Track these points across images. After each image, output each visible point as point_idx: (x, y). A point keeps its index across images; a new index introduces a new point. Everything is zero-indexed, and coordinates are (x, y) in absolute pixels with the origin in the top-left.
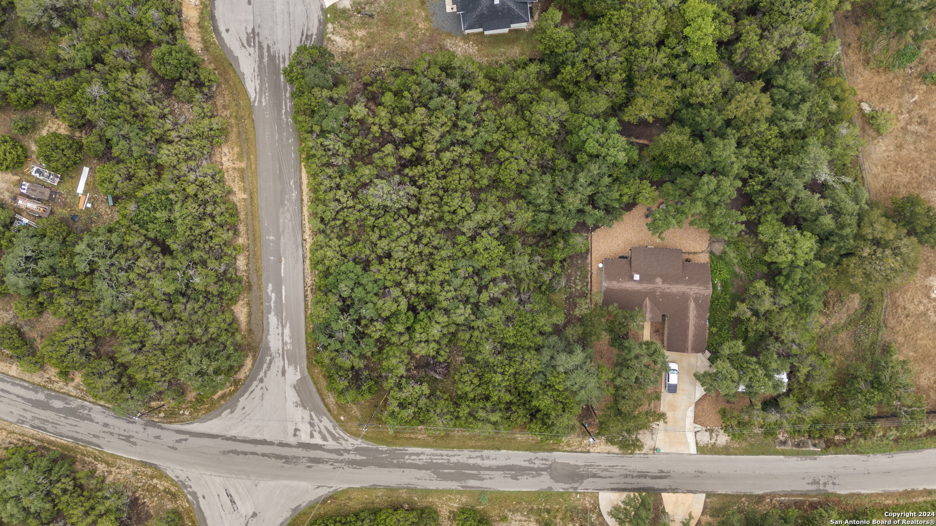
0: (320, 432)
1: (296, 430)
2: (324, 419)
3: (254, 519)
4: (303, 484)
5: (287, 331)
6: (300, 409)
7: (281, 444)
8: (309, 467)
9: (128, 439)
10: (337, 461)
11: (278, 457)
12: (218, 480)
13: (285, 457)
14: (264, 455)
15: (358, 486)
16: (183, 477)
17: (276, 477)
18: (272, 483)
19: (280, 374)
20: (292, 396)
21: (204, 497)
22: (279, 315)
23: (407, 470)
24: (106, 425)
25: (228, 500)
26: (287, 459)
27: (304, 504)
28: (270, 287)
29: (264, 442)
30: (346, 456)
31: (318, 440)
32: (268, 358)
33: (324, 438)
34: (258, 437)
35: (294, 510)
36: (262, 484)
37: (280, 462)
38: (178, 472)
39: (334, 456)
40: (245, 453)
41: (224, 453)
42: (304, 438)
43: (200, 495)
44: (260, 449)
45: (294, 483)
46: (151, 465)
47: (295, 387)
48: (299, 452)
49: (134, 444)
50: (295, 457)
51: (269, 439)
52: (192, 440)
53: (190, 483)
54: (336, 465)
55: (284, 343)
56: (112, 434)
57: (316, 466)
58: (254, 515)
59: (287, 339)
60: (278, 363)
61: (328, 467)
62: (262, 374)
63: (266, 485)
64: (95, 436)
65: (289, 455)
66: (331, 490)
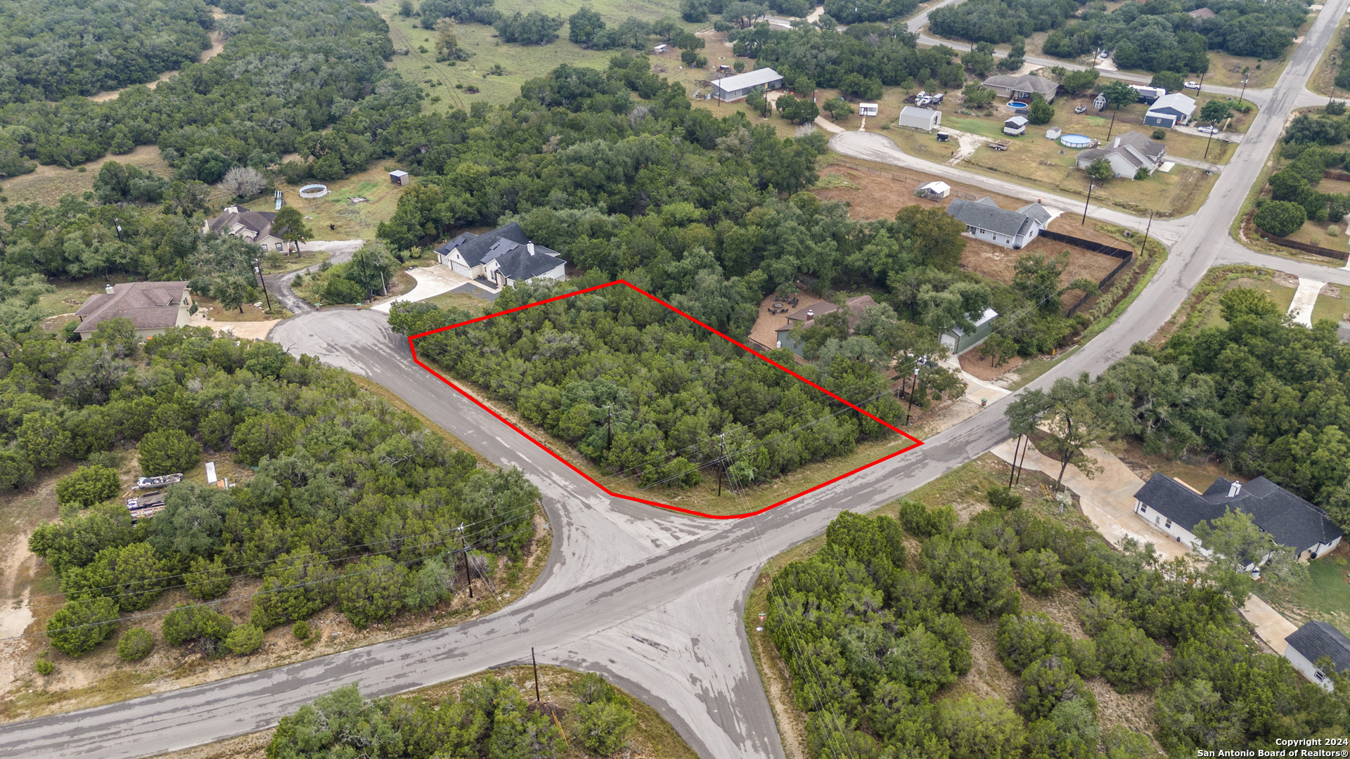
0: (681, 531)
1: (654, 541)
2: (672, 518)
3: (700, 645)
4: (718, 581)
5: (555, 477)
6: (639, 523)
7: (650, 561)
8: (705, 563)
9: (450, 654)
10: (728, 544)
11: (661, 573)
12: (613, 633)
13: (669, 569)
14: (642, 580)
15: (777, 552)
16: (563, 655)
17: (680, 591)
18: (681, 600)
19: (586, 510)
20: (620, 519)
21: (612, 662)
22: (534, 471)
23: (808, 517)
24: (406, 656)
25: (645, 646)
26: (675, 570)
27: (740, 598)
28: (504, 461)
29: (629, 569)
30: (732, 536)
31: (686, 538)
32: (559, 506)
33: (690, 533)
34: (617, 568)
35: (736, 607)
36: (669, 607)
37: (668, 577)
38: (554, 653)
39: (719, 542)
40: (619, 589)
41: (592, 602)
42: (671, 543)
43: (604, 662)
44: (630, 577)
45: (706, 585)
46: (508, 666)
47: (612, 510)
48: (678, 557)
49: (464, 654)
50: (680, 564)
51: (632, 563)
52: (538, 612)
53: (580, 657)
54: (732, 547)
55: (564, 488)
56: (422, 661)
57: (712, 560)
58: (695, 642)
59: (562, 483)
60: (573, 504)
61: (724, 554)
62: (565, 520)
63: (677, 606)
64: (398, 677)
65: (671, 565)
66: (754, 569)
